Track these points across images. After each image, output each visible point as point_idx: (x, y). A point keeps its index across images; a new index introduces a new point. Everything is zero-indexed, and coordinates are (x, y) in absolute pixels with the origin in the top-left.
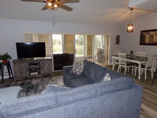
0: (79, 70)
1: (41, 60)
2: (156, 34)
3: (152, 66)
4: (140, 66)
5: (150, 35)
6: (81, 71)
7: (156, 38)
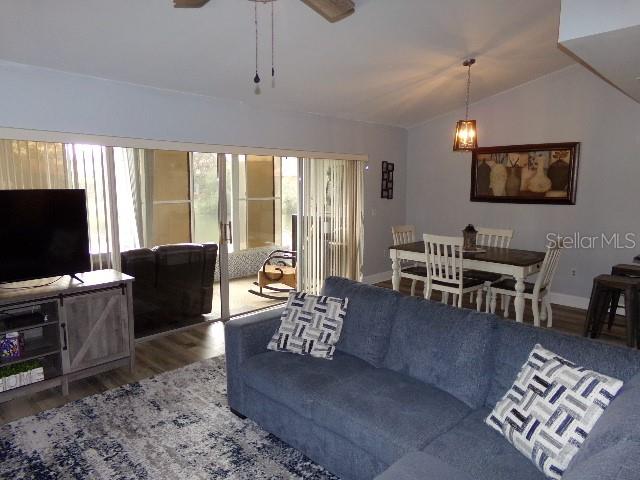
0: (322, 334)
1: (61, 295)
2: (529, 161)
3: (547, 284)
4: (519, 286)
5: (509, 165)
6: (334, 338)
7: (530, 179)
